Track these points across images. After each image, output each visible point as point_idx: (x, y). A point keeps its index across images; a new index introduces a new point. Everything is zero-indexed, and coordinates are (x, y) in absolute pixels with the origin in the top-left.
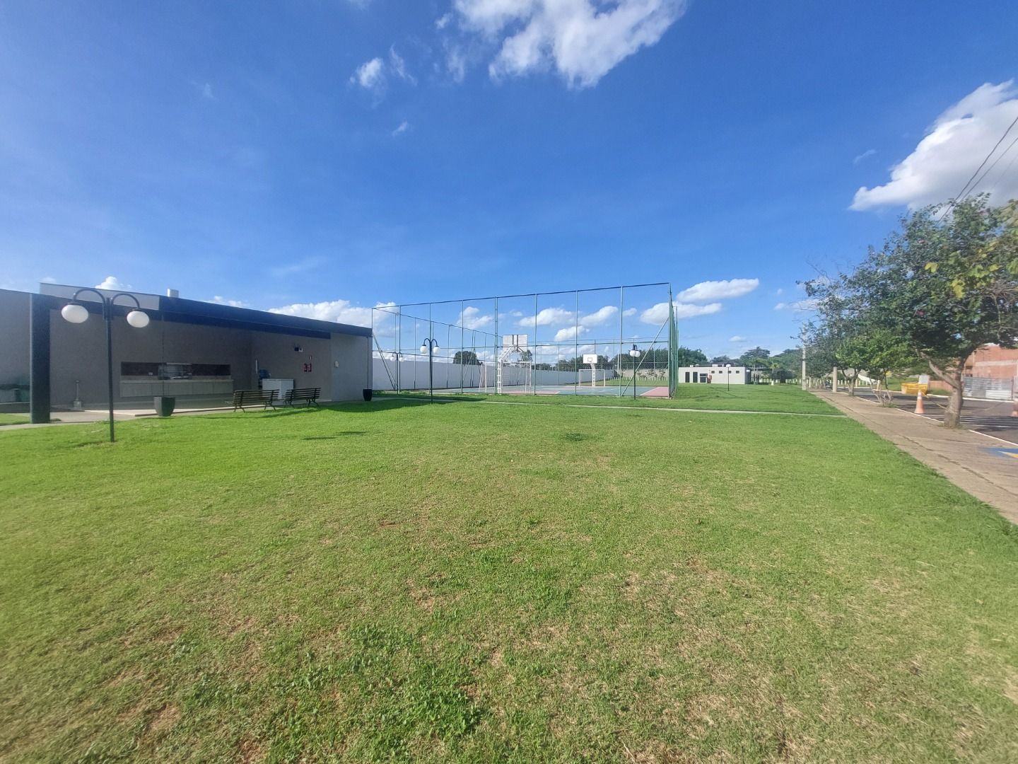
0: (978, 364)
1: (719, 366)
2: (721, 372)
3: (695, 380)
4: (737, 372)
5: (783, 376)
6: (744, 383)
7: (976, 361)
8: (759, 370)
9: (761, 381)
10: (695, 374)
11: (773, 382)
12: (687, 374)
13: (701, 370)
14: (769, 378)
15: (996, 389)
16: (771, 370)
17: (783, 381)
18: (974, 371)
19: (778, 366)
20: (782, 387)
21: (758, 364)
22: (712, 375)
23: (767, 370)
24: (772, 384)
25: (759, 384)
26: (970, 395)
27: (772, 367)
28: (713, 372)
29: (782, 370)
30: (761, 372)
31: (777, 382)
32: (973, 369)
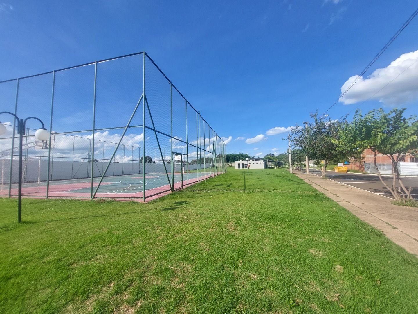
0: (367, 156)
1: (253, 160)
2: (253, 163)
3: (243, 167)
4: (260, 163)
5: (279, 164)
6: (263, 168)
7: (366, 155)
8: (270, 162)
9: (271, 167)
10: (243, 164)
11: (275, 167)
12: (239, 164)
13: (245, 163)
14: (274, 165)
15: (384, 169)
16: (275, 162)
17: (279, 167)
18: (366, 160)
19: (277, 160)
20: (280, 169)
21: (269, 159)
22: (250, 164)
23: (273, 162)
24: (275, 168)
25: (270, 168)
26: (368, 172)
27: (275, 161)
28: (250, 163)
29: (279, 162)
30: (271, 163)
31: (277, 167)
32: (366, 159)
